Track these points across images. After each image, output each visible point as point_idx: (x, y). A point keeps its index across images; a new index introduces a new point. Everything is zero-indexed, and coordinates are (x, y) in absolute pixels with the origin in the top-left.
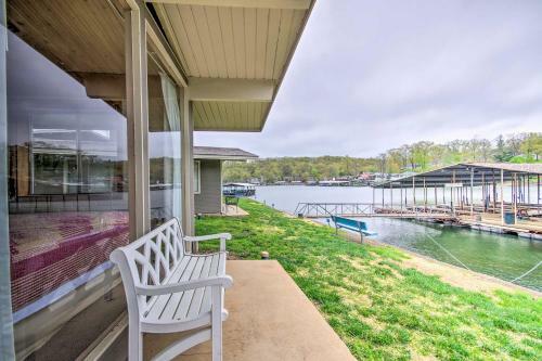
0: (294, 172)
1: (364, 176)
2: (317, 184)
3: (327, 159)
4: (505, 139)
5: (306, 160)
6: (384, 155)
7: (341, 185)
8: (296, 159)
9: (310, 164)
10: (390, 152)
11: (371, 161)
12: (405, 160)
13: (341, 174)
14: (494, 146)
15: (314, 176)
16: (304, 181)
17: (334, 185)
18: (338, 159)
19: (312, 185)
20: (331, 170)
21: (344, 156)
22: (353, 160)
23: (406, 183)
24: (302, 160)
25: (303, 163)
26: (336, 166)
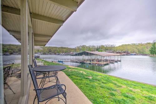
0: (52, 51)
1: (71, 53)
2: (59, 55)
3: (62, 48)
4: (98, 46)
5: (56, 48)
6: (76, 48)
7: (65, 55)
8: (53, 47)
9: (57, 49)
10: (77, 47)
11: (73, 49)
12: (80, 49)
13: (66, 52)
14: (96, 47)
15: (58, 52)
16: (55, 54)
17: (63, 55)
18: (65, 48)
19: (58, 55)
20: (63, 51)
21: (67, 47)
22: (69, 48)
23: (76, 55)
24: (55, 47)
25: (55, 49)
26: (64, 50)
